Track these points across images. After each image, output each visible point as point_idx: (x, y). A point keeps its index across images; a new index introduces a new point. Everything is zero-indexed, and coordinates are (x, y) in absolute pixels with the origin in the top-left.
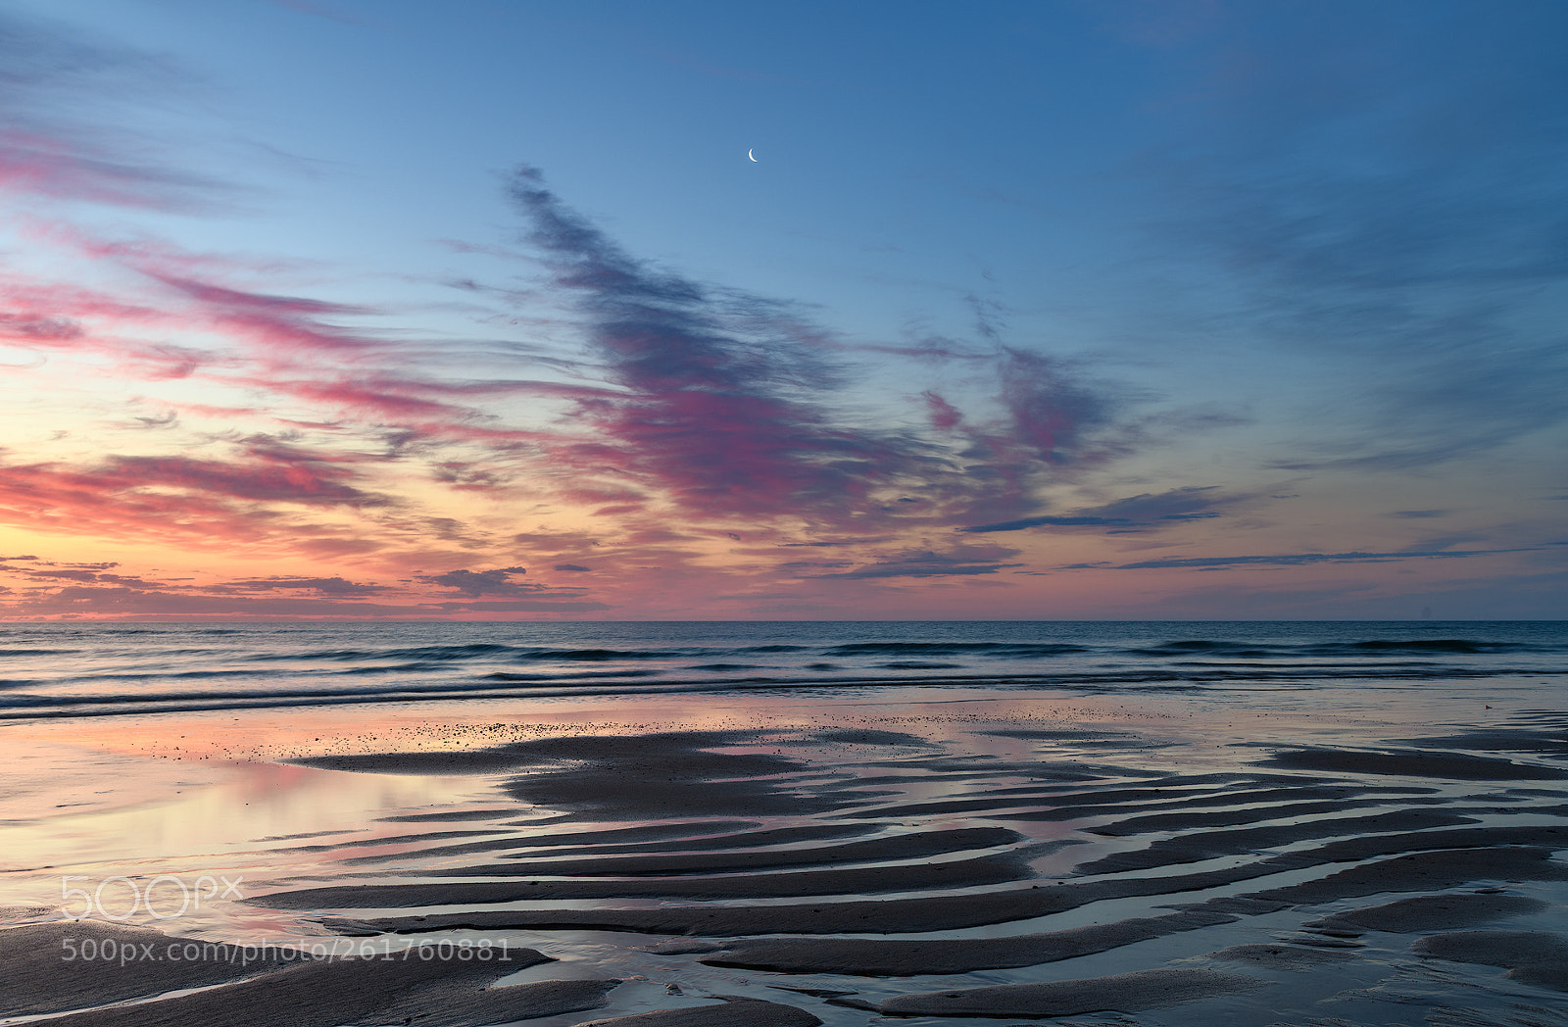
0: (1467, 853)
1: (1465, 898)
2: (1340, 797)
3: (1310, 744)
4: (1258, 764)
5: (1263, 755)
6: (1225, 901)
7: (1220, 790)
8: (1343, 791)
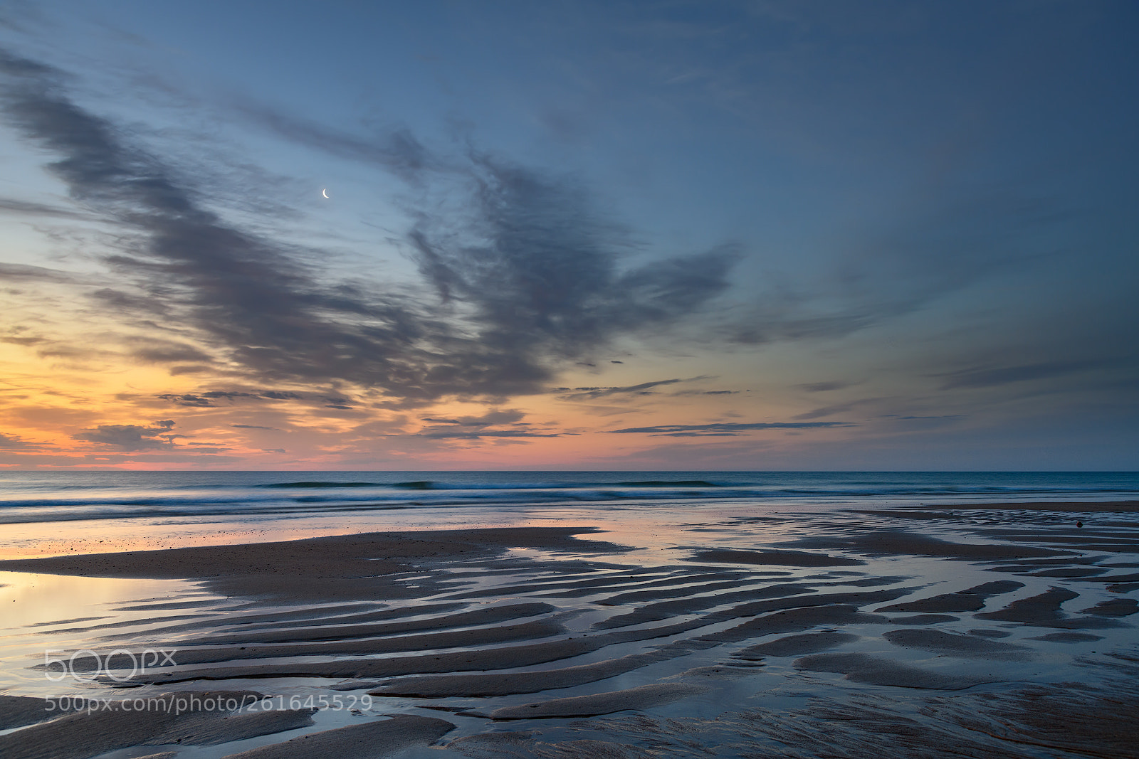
0: (813, 609)
1: (817, 635)
2: (738, 578)
3: (715, 547)
4: (687, 560)
5: (689, 554)
6: (683, 642)
7: (668, 576)
8: (739, 575)
